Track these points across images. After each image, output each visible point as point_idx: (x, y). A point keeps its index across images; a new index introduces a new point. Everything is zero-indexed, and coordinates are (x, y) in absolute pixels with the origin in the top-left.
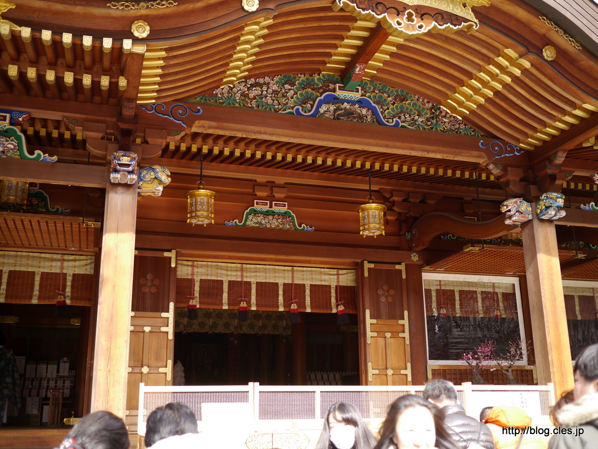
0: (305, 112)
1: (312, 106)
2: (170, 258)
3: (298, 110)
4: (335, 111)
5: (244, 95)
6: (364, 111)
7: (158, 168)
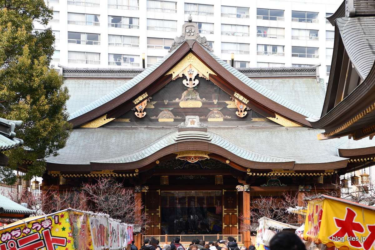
0: (181, 168)
1: (183, 165)
2: (158, 192)
3: (179, 167)
4: (189, 166)
5: (165, 165)
6: (197, 166)
7: (145, 187)
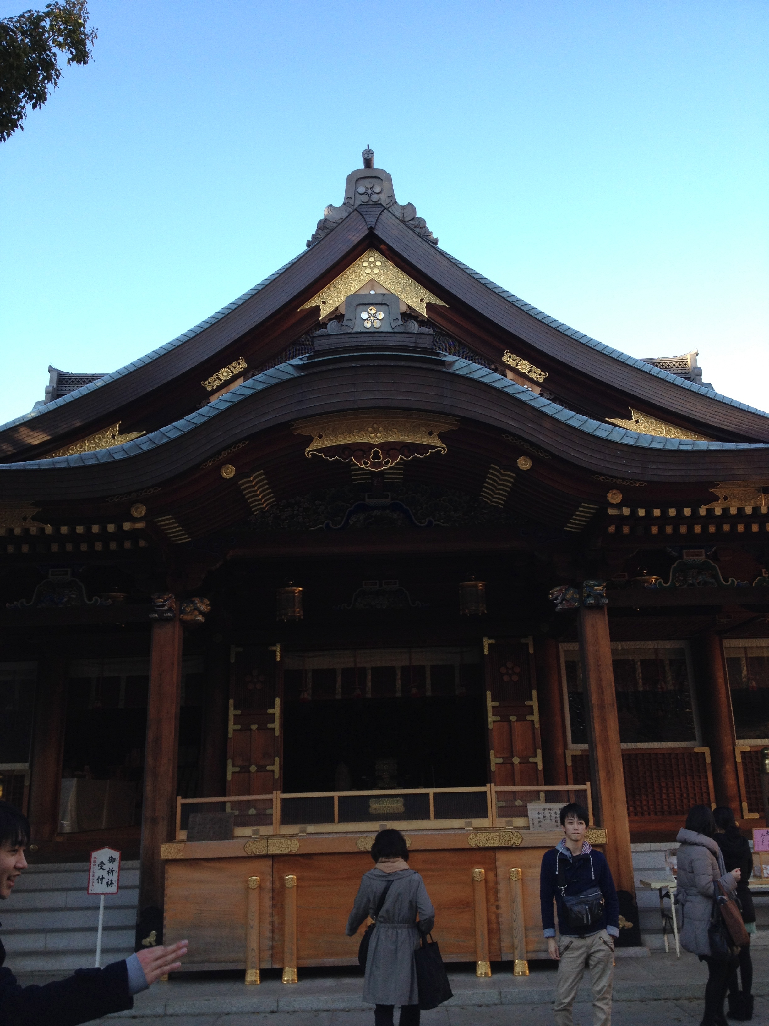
0: (336, 526)
1: (342, 518)
2: (275, 652)
3: (328, 524)
4: (365, 520)
6: (395, 516)
7: (197, 600)
